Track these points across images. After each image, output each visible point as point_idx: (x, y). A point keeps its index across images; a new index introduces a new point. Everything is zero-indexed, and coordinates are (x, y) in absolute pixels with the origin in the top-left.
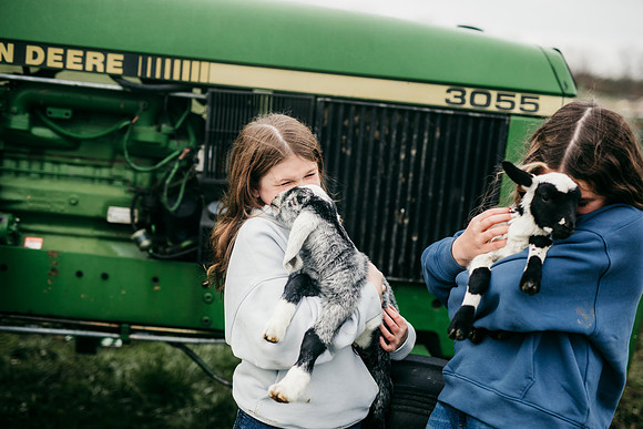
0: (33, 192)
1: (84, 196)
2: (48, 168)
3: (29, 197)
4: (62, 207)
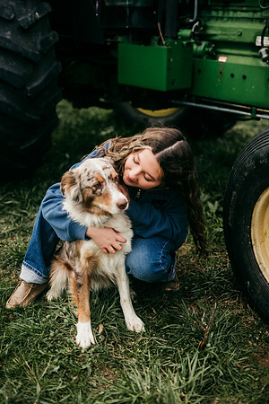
0: (222, 29)
1: (246, 29)
2: (231, 14)
3: (219, 32)
4: (234, 37)
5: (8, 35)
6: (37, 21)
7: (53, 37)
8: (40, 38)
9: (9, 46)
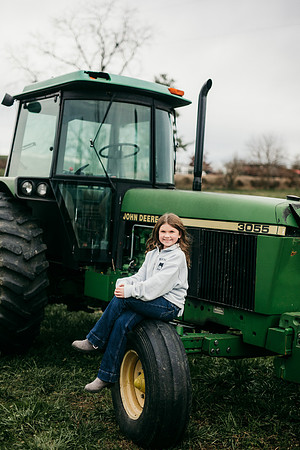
5: (16, 263)
6: (36, 255)
7: (45, 264)
8: (36, 265)
9: (16, 270)
